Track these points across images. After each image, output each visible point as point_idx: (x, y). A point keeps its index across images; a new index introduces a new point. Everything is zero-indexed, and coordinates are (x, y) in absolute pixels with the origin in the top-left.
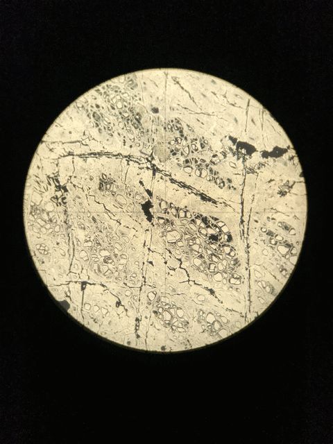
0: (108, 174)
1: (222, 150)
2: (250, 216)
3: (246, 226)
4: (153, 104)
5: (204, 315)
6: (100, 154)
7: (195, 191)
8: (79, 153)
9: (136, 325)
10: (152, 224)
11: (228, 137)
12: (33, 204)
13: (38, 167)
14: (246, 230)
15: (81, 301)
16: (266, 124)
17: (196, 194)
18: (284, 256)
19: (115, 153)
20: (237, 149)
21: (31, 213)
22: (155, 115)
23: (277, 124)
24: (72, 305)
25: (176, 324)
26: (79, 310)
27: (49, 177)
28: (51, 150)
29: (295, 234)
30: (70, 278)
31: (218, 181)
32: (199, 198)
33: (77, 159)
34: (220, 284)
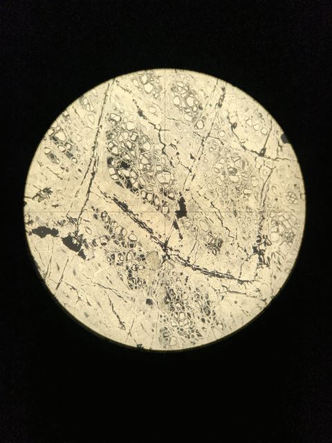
0: (211, 253)
1: (95, 248)
2: (85, 177)
3: (91, 168)
4: (149, 309)
5: (154, 93)
6: (213, 274)
7: (132, 215)
8: (233, 280)
9: (222, 100)
10: (181, 195)
11: (87, 258)
12: (290, 244)
13: (275, 277)
14: (92, 165)
15: (269, 138)
16: (46, 262)
17: (131, 212)
18: (61, 130)
19: (199, 271)
20: (81, 245)
21: (294, 236)
22: (151, 298)
23: (35, 259)
24: (279, 137)
25: (184, 91)
26: (273, 130)
27: (268, 266)
28: (259, 291)
29: (46, 148)
30: (273, 164)
31: (107, 219)
32: (129, 208)
33: (236, 276)
34: (130, 118)
